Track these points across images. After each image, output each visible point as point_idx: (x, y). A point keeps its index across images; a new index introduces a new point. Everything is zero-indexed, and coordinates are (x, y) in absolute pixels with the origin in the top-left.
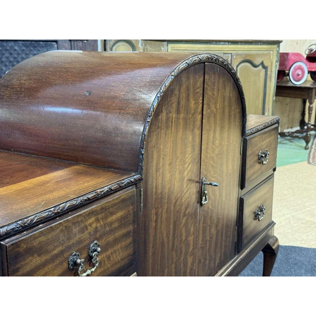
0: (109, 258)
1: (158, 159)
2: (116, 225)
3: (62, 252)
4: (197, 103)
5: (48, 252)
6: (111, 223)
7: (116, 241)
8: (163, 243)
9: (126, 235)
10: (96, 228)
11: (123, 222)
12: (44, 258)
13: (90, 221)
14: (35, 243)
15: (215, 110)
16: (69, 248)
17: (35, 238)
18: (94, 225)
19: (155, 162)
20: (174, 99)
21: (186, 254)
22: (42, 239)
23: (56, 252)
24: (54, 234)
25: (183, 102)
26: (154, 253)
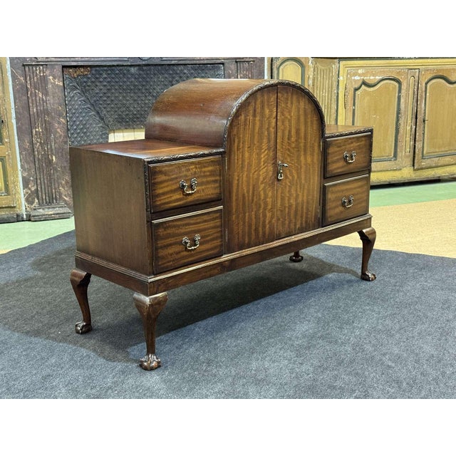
0: (203, 190)
1: (239, 142)
2: (208, 174)
3: (176, 178)
4: (271, 111)
5: (169, 175)
6: (205, 172)
7: (208, 182)
8: (244, 195)
9: (215, 181)
10: (195, 172)
11: (212, 173)
12: (167, 178)
13: (192, 167)
14: (163, 169)
15: (289, 117)
16: (180, 177)
17: (163, 167)
18: (194, 170)
19: (236, 144)
20: (251, 109)
21: (265, 209)
22: (167, 168)
23: (173, 177)
24: (171, 168)
25: (258, 110)
26: (237, 200)
